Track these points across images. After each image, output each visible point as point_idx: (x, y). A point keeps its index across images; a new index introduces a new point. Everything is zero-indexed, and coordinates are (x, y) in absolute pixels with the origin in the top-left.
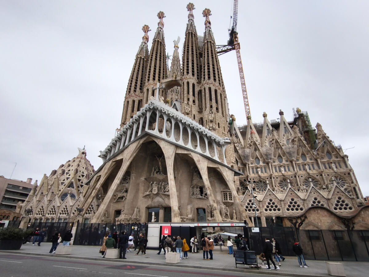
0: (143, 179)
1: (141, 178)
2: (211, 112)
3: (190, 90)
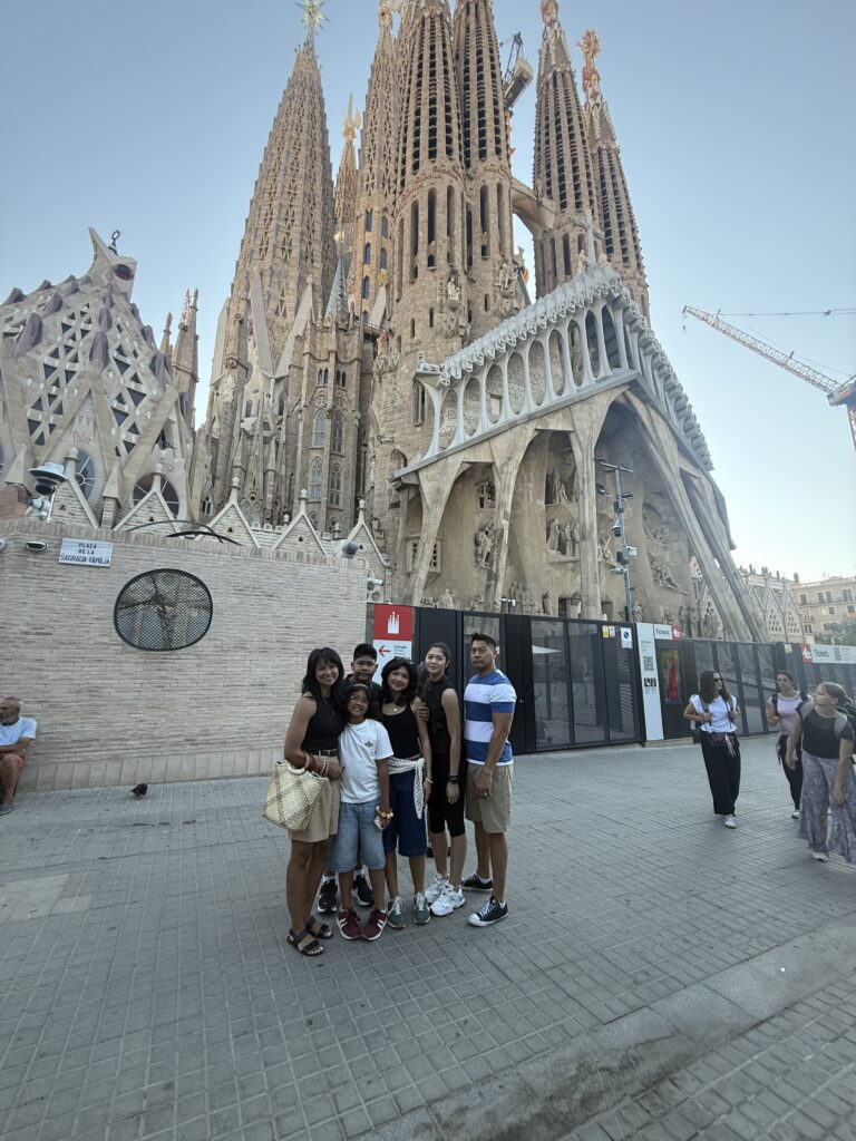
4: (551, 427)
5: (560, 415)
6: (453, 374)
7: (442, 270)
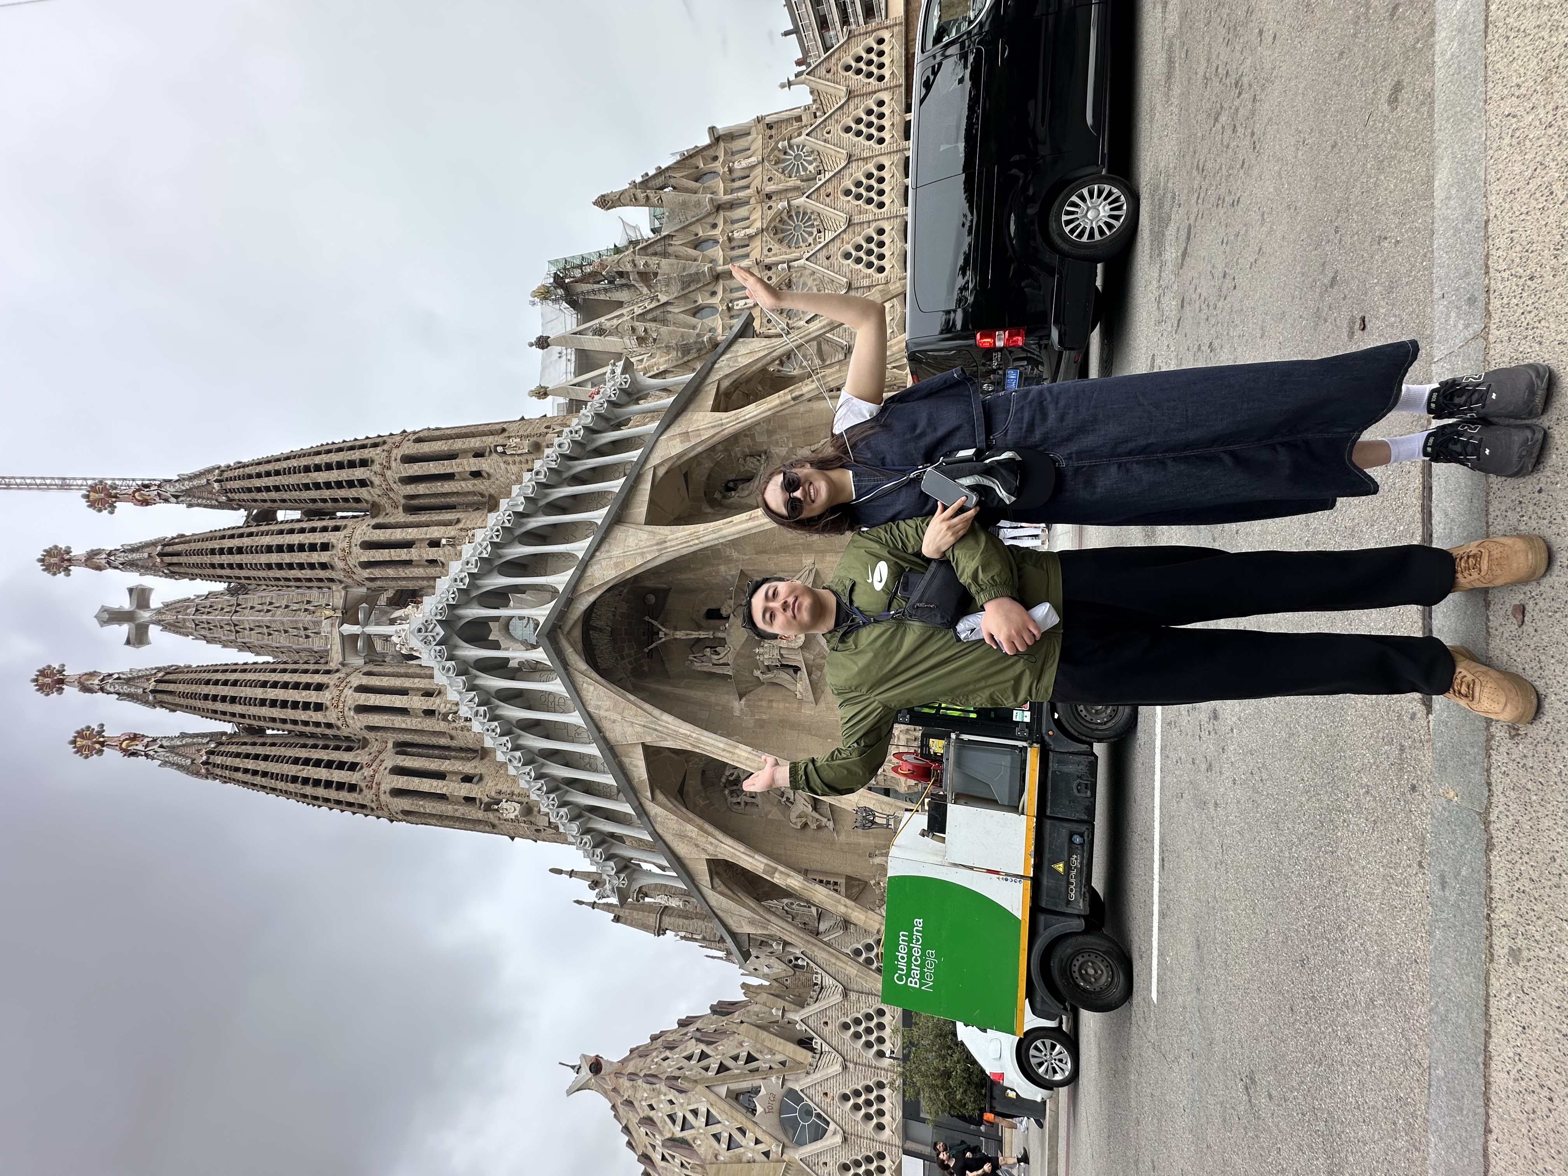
0: (738, 706)
1: (737, 713)
2: (500, 449)
3: (398, 535)
4: (645, 776)
6: (613, 873)
7: (491, 816)
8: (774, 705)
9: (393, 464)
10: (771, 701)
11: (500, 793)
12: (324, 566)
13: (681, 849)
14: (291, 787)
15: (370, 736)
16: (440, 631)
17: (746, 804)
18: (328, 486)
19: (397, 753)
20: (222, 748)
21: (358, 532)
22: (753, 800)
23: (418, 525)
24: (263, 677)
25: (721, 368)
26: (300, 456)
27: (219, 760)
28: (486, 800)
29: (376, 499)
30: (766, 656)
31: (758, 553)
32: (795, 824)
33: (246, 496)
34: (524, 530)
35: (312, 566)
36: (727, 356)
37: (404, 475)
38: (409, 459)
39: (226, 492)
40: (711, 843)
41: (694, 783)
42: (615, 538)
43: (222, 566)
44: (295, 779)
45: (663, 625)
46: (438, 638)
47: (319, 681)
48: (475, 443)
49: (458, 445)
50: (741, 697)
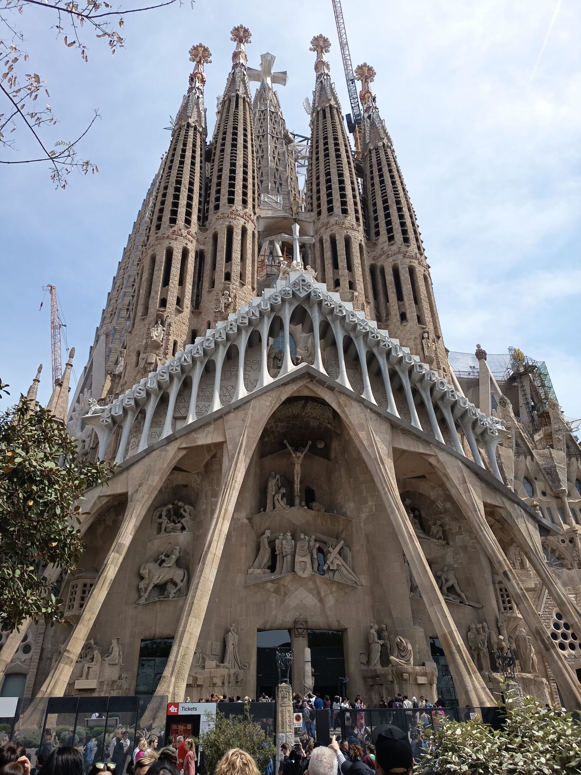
0: (242, 516)
1: (236, 516)
2: (426, 335)
3: (357, 261)
4: (200, 443)
5: (211, 428)
6: (113, 413)
7: (151, 317)
8: (244, 549)
9: (407, 260)
10: (246, 544)
11: (170, 325)
12: (330, 210)
13: (137, 471)
14: (173, 179)
15: (209, 234)
16: (303, 294)
17: (160, 524)
18: (387, 215)
19: (196, 252)
20: (198, 135)
21: (356, 233)
22: (163, 529)
23: (364, 275)
24: (250, 164)
25: (516, 510)
26: (406, 198)
27: (191, 133)
28: (165, 316)
29: (380, 247)
30: (284, 542)
31: (367, 536)
32: (144, 568)
33: (374, 160)
34: (377, 354)
35: (330, 202)
36: (524, 514)
37: (400, 267)
38: (412, 271)
39: (376, 149)
40: (143, 497)
41: (180, 479)
42: (380, 424)
43: (326, 144)
44: (179, 182)
45: (305, 456)
46: (297, 292)
47: (249, 202)
48: (428, 317)
49: (425, 305)
50: (250, 519)
